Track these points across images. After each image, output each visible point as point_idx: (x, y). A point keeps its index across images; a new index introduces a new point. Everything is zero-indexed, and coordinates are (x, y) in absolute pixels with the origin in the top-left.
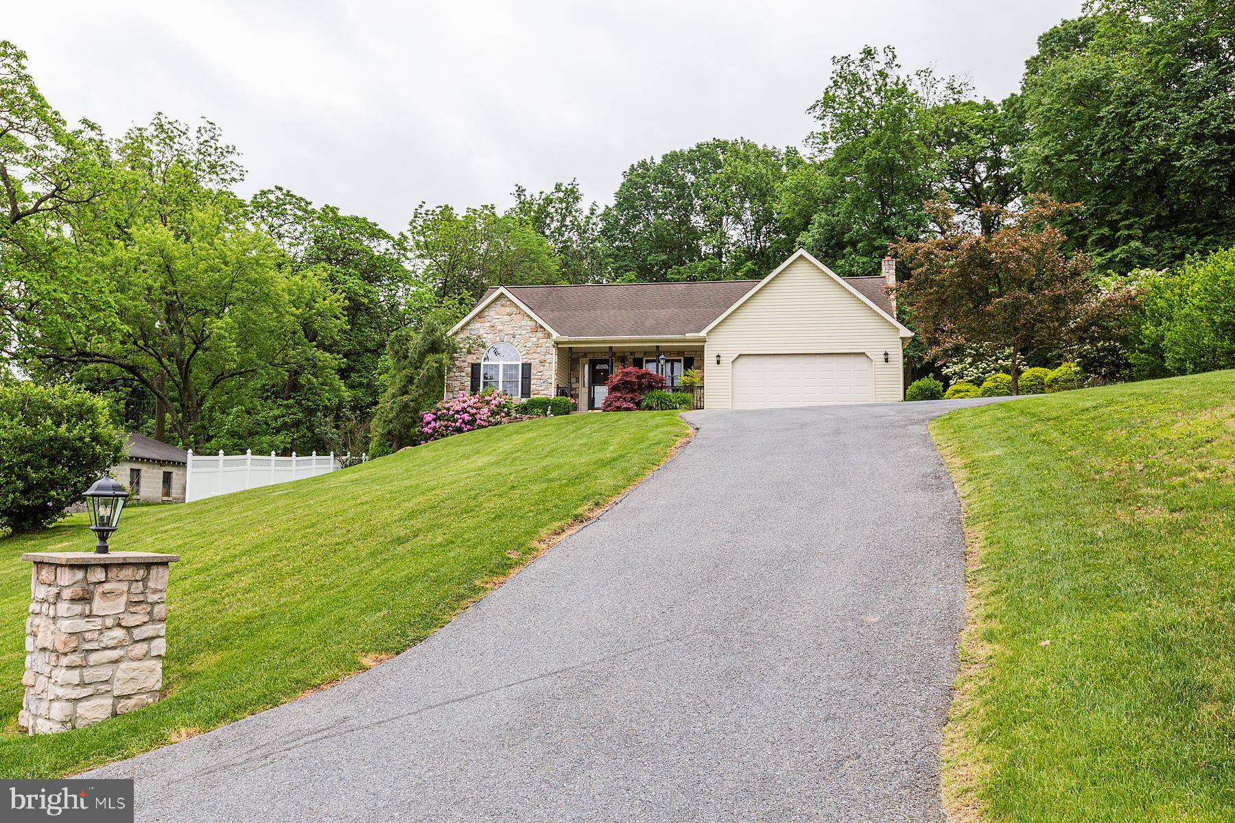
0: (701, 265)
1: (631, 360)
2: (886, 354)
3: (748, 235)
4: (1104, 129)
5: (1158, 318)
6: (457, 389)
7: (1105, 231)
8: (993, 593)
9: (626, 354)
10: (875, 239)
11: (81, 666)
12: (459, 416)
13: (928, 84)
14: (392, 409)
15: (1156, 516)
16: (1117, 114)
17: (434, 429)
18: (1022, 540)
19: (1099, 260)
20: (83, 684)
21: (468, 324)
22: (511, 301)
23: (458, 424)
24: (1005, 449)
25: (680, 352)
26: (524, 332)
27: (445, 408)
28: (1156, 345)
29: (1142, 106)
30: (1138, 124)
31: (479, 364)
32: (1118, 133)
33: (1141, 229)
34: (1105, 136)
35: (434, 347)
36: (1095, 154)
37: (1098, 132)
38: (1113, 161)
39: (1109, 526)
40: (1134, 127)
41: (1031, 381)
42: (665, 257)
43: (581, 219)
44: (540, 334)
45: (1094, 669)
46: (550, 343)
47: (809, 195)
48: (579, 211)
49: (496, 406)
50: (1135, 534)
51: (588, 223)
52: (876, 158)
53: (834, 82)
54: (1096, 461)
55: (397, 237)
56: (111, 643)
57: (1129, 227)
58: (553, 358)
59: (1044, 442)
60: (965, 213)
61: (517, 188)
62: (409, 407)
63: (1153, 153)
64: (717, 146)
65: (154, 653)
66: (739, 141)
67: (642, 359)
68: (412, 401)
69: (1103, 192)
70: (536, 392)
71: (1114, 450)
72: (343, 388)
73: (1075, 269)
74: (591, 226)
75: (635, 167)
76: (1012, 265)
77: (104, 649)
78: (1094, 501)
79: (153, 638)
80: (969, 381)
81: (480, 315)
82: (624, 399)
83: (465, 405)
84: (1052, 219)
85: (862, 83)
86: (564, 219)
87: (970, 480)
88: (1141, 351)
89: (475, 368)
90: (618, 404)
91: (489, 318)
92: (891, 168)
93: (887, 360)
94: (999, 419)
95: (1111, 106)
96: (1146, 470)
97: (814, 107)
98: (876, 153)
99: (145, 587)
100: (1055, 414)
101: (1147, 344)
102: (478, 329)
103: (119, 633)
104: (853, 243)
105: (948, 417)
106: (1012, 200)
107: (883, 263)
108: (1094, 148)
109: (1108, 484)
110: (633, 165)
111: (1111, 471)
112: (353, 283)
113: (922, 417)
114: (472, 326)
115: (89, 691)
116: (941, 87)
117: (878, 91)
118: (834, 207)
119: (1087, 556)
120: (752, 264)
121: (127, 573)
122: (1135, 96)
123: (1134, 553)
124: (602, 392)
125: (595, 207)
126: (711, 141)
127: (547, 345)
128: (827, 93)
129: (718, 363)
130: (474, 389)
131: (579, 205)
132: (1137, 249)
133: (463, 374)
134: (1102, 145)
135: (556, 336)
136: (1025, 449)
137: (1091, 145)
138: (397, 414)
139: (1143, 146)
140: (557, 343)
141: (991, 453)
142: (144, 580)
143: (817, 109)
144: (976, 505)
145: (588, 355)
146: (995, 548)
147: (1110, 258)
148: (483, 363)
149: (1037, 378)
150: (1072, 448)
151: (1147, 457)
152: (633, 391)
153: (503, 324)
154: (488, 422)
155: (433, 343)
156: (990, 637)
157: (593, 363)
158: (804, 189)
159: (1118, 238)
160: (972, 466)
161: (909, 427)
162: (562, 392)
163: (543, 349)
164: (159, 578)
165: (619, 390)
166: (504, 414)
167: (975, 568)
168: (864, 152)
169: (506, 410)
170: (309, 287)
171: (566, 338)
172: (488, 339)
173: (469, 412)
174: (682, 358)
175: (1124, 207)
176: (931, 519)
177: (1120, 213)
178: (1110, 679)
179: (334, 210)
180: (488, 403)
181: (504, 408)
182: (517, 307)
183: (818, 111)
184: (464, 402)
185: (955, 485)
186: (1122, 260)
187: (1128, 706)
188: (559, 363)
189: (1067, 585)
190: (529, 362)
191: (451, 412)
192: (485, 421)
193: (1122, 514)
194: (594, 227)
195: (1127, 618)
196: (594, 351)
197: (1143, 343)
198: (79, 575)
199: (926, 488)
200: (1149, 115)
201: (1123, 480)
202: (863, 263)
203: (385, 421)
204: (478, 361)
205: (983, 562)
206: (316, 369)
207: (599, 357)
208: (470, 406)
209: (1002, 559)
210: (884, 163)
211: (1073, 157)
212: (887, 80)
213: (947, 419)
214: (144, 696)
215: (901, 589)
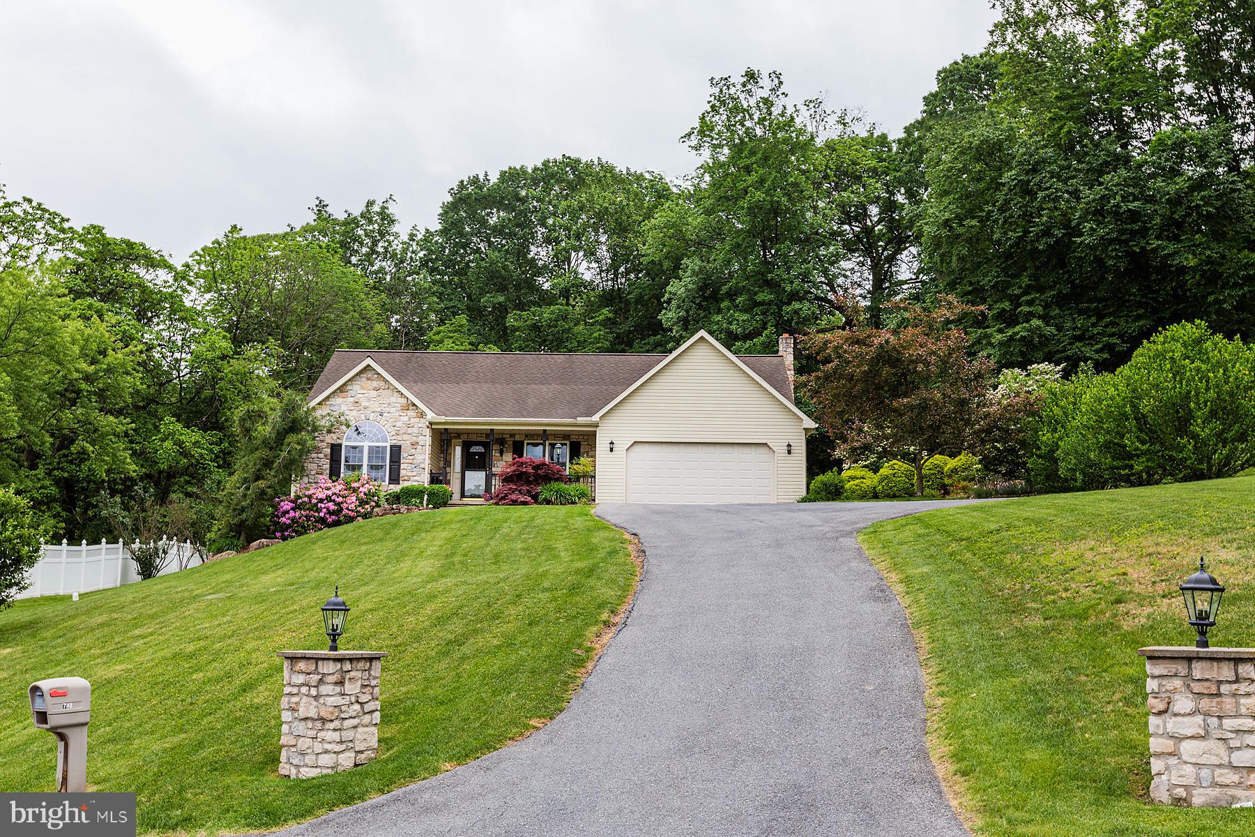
0: (548, 311)
1: (511, 443)
2: (789, 445)
3: (604, 275)
4: (1006, 195)
5: (1054, 424)
6: (313, 473)
7: (1006, 305)
8: (939, 672)
9: (504, 436)
10: (756, 293)
11: (340, 730)
12: (323, 506)
13: (818, 116)
14: (245, 496)
15: (1037, 622)
16: (1019, 181)
17: (293, 519)
18: (952, 638)
19: (1000, 336)
20: (341, 742)
21: (328, 398)
22: (378, 374)
23: (322, 514)
24: (930, 567)
25: (565, 436)
26: (393, 410)
27: (306, 496)
28: (1052, 451)
29: (1044, 175)
30: (1040, 195)
31: (340, 445)
32: (1020, 202)
33: (1041, 306)
34: (1007, 202)
35: (294, 426)
36: (996, 221)
37: (1000, 197)
38: (1014, 231)
39: (1007, 629)
40: (1036, 198)
41: (930, 469)
42: (501, 299)
43: (397, 247)
44: (412, 413)
45: (999, 705)
46: (424, 423)
47: (680, 236)
48: (397, 235)
49: (365, 494)
50: (1023, 634)
51: (405, 251)
52: (760, 201)
53: (712, 107)
54: (999, 581)
55: (180, 268)
56: (354, 714)
57: (1030, 303)
58: (426, 440)
59: (960, 561)
60: (853, 259)
61: (318, 202)
62: (266, 494)
63: (1055, 227)
64: (567, 165)
65: (374, 722)
66: (596, 163)
67: (523, 442)
68: (269, 487)
69: (1004, 262)
70: (406, 478)
71: (1011, 572)
72: (128, 460)
73: (979, 372)
74: (409, 254)
75: (465, 183)
76: (920, 368)
77: (350, 718)
78: (998, 612)
79: (374, 711)
80: (864, 466)
81: (341, 389)
82: (520, 491)
83: (330, 493)
84: (958, 321)
85: (744, 110)
86: (375, 243)
87: (908, 593)
88: (1039, 457)
89: (336, 449)
90: (513, 497)
91: (352, 393)
92: (776, 210)
93: (789, 452)
94: (919, 536)
95: (1014, 172)
96: (1032, 590)
97: (689, 135)
98: (760, 195)
99: (370, 675)
100: (966, 535)
101: (1044, 450)
102: (339, 405)
103: (357, 707)
104: (731, 295)
105: (872, 530)
106: (906, 248)
107: (780, 341)
108: (995, 215)
109: (1007, 599)
110: (462, 182)
111: (1009, 589)
112: (129, 325)
113: (849, 528)
114: (332, 401)
115: (343, 747)
116: (832, 120)
117: (761, 121)
118: (710, 253)
119: (994, 648)
120: (610, 311)
121: (361, 665)
122: (1037, 163)
123: (1022, 646)
124: (476, 479)
125: (415, 232)
126: (559, 158)
127: (420, 425)
128: (703, 118)
129: (611, 450)
130: (334, 473)
131: (395, 229)
132: (1039, 328)
133: (321, 456)
134: (1004, 211)
135: (431, 415)
136: (947, 567)
137: (993, 211)
138: (252, 501)
139: (1045, 219)
140: (431, 424)
141: (919, 570)
142: (370, 669)
143: (693, 137)
144: (916, 613)
145: (462, 437)
146: (935, 645)
147: (1011, 336)
148: (344, 444)
149: (936, 466)
150: (981, 569)
151: (1033, 580)
152: (528, 483)
153: (369, 400)
154: (358, 512)
155: (294, 421)
156: (942, 694)
157: (466, 446)
158: (676, 230)
159: (1020, 312)
160: (907, 581)
161: (841, 539)
162: (434, 480)
163: (415, 430)
164: (377, 666)
165: (512, 481)
166: (374, 504)
167: (924, 657)
168: (747, 193)
169: (376, 498)
170: (96, 337)
171: (442, 419)
172: (352, 416)
173: (334, 501)
174: (568, 442)
175: (1025, 281)
176: (888, 624)
177: (1020, 287)
178: (1007, 709)
179: (99, 230)
180: (355, 490)
181: (373, 496)
182: (386, 381)
183: (694, 141)
184: (328, 489)
185: (897, 597)
186: (1023, 338)
187: (1015, 719)
188: (433, 445)
189: (983, 665)
190: (399, 443)
191: (314, 501)
192: (352, 511)
193: (1016, 621)
194: (413, 255)
195: (1016, 681)
196: (468, 432)
197: (1039, 448)
198: (339, 666)
199: (877, 599)
200: (1051, 185)
201: (1017, 596)
202: (743, 321)
203: (235, 510)
204: (339, 441)
205: (929, 653)
206: (94, 433)
207: (473, 438)
208: (335, 494)
209: (941, 652)
210: (769, 206)
211: (974, 222)
212: (773, 109)
213: (873, 532)
214: (370, 752)
215: (881, 671)
